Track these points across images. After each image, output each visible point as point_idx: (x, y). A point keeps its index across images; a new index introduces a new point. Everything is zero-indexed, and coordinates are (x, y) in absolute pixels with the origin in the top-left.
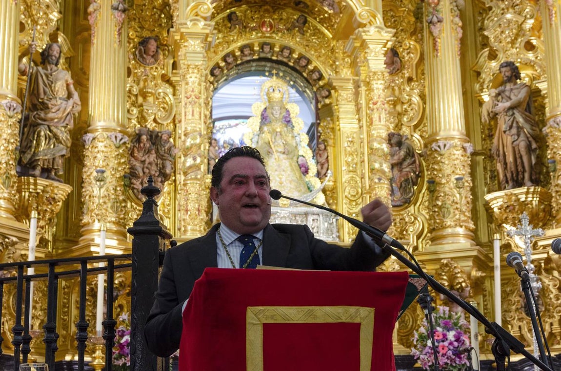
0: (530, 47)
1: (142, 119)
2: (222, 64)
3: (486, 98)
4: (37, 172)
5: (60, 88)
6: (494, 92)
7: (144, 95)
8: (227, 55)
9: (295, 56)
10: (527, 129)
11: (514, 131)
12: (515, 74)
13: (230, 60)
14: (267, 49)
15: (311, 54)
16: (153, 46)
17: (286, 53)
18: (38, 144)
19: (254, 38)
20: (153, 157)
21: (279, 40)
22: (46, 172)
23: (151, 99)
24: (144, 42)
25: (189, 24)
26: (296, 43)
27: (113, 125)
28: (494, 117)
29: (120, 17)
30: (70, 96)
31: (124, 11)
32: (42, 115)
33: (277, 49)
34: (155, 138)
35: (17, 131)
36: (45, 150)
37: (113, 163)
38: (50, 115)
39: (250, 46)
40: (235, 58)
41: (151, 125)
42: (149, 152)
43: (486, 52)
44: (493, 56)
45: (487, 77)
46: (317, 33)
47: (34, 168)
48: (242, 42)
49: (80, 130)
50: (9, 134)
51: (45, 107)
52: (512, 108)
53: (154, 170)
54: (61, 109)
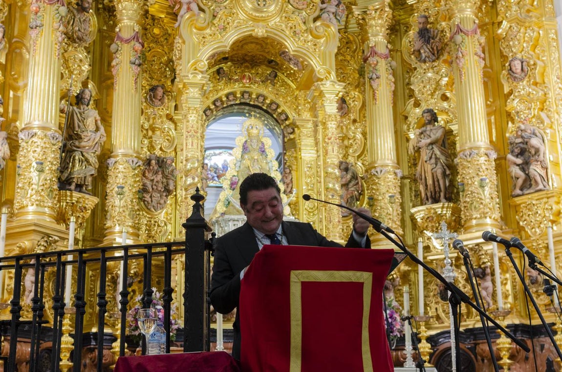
0: (445, 98)
1: (151, 148)
2: (213, 107)
3: (412, 136)
4: (73, 187)
5: (90, 123)
6: (418, 131)
7: (153, 130)
9: (268, 102)
10: (443, 159)
11: (433, 161)
12: (434, 119)
13: (218, 104)
14: (246, 96)
15: (280, 101)
16: (160, 92)
17: (261, 99)
18: (73, 166)
19: (237, 88)
20: (159, 177)
21: (256, 89)
22: (79, 187)
23: (158, 133)
24: (153, 89)
25: (190, 76)
26: (268, 92)
27: (131, 152)
28: (418, 150)
29: (136, 69)
30: (97, 129)
31: (139, 65)
32: (77, 143)
33: (254, 96)
34: (161, 163)
35: (58, 155)
36: (78, 170)
37: (130, 181)
38: (83, 144)
39: (233, 94)
41: (158, 152)
42: (156, 173)
43: (412, 101)
44: (417, 104)
45: (412, 120)
46: (285, 83)
47: (70, 184)
48: (226, 91)
49: (105, 156)
50: (53, 158)
51: (79, 138)
52: (431, 144)
53: (160, 187)
54: (91, 139)
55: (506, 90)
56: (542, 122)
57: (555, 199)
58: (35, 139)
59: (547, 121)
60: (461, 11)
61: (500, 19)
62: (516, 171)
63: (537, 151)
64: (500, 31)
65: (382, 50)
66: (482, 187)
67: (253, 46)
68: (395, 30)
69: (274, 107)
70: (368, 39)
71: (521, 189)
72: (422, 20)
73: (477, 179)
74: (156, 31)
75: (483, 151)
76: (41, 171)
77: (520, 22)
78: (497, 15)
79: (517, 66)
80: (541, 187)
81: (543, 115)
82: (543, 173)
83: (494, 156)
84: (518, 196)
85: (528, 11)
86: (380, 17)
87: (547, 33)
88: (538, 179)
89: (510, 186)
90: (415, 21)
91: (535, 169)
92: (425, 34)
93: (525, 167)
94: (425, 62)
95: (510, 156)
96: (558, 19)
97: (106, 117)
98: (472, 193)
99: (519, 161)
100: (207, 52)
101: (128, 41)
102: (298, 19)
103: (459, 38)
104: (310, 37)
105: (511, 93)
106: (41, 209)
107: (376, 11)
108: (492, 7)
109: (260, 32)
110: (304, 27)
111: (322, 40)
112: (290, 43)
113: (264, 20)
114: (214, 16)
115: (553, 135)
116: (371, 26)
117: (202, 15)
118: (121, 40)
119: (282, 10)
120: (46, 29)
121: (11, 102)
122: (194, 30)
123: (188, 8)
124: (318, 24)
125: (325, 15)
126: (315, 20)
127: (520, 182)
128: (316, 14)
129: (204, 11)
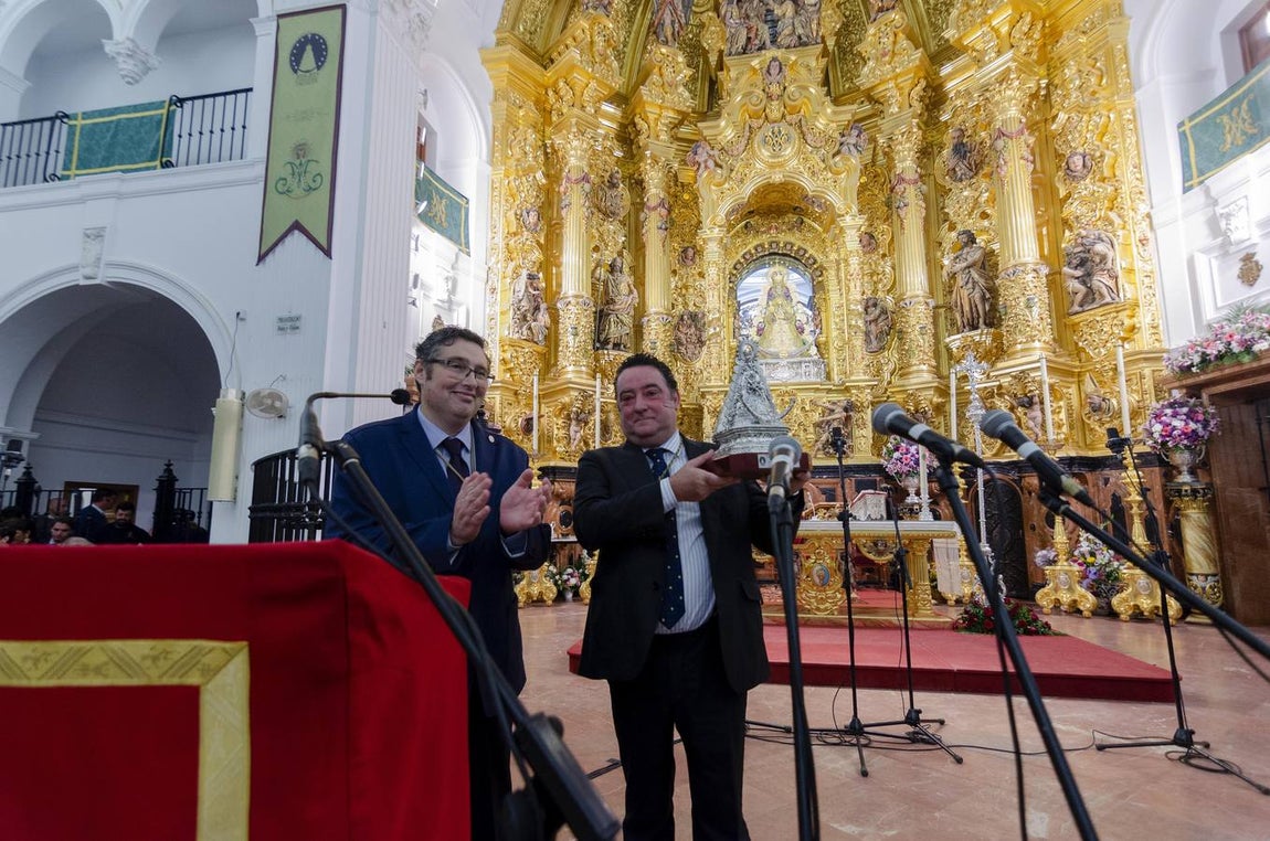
0: (985, 216)
1: (685, 304)
2: (742, 260)
3: (946, 262)
4: (610, 346)
5: (623, 288)
6: (952, 256)
7: (686, 287)
8: (745, 254)
9: (795, 248)
10: (982, 282)
11: (970, 285)
12: (972, 239)
13: (748, 257)
14: (774, 245)
15: (807, 246)
16: (690, 252)
17: (789, 247)
18: (610, 328)
19: (764, 239)
20: (693, 329)
21: (783, 238)
22: (617, 346)
23: (691, 290)
24: (685, 251)
25: (708, 232)
26: (796, 239)
27: (661, 310)
28: (953, 276)
29: (663, 233)
30: (631, 292)
31: (666, 229)
32: (611, 307)
33: (781, 245)
34: (694, 317)
35: (592, 319)
36: (614, 331)
37: (662, 336)
38: (617, 307)
39: (762, 245)
40: (752, 255)
41: (691, 308)
42: (690, 327)
43: (947, 225)
44: (952, 228)
45: (947, 245)
46: (811, 229)
47: (608, 344)
48: (755, 243)
50: (587, 323)
51: (613, 302)
52: (968, 267)
53: (694, 339)
54: (624, 300)
55: (1062, 193)
56: (1111, 223)
57: (1128, 312)
58: (570, 307)
59: (1117, 221)
60: (1004, 111)
61: (1054, 111)
62: (1075, 285)
63: (1104, 258)
64: (1054, 127)
65: (911, 175)
66: (1029, 307)
67: (775, 194)
68: (926, 153)
69: (801, 253)
70: (895, 167)
71: (1081, 306)
72: (958, 134)
73: (1023, 299)
74: (686, 197)
75: (1030, 267)
76: (576, 335)
77: (1082, 109)
78: (1052, 107)
79: (1077, 162)
80: (1108, 299)
81: (1112, 215)
82: (1111, 283)
83: (1045, 270)
84: (1077, 313)
85: (1094, 93)
86: (908, 139)
87: (1120, 114)
88: (1105, 291)
89: (1066, 304)
90: (949, 138)
91: (1100, 281)
92: (960, 150)
93: (1085, 279)
94: (961, 180)
95: (1066, 270)
96: (1138, 94)
97: (640, 282)
98: (1016, 315)
99: (1079, 273)
100: (725, 206)
101: (655, 208)
102: (815, 159)
103: (1000, 144)
104: (830, 175)
105: (1069, 196)
106: (578, 369)
107: (903, 134)
108: (1045, 101)
109: (777, 178)
110: (823, 166)
111: (843, 176)
112: (809, 185)
113: (781, 165)
114: (732, 170)
115: (1126, 237)
116: (898, 152)
117: (719, 171)
118: (649, 208)
119: (799, 152)
120: (574, 207)
121: (554, 277)
122: (713, 187)
123: (706, 167)
124: (837, 159)
125: (845, 148)
126: (834, 156)
127: (1079, 297)
128: (837, 148)
129: (721, 167)
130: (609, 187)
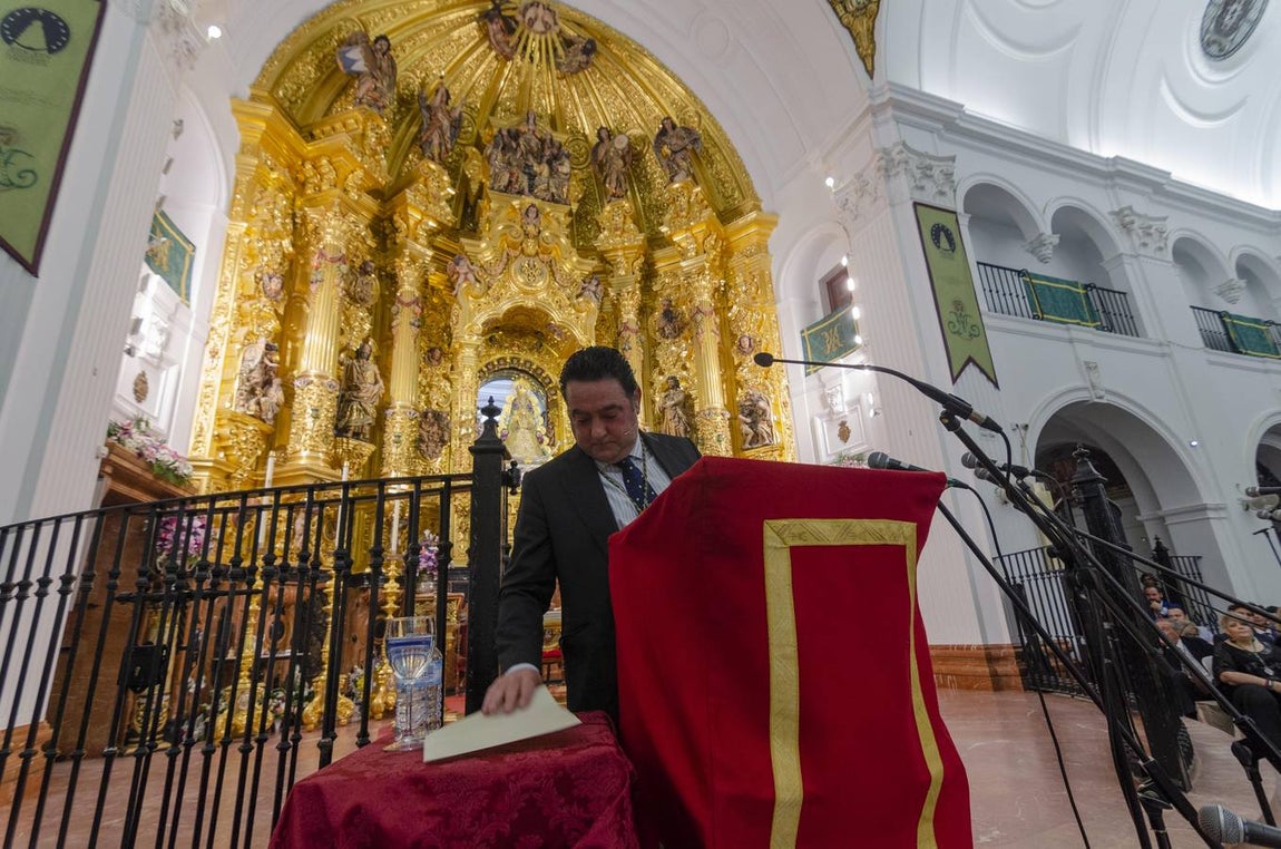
0: (684, 368)
1: (428, 402)
2: (485, 369)
3: (657, 399)
4: (350, 434)
5: (369, 376)
6: (663, 395)
7: (430, 386)
8: (489, 364)
9: (534, 367)
10: (684, 418)
11: (676, 419)
12: (676, 385)
13: (490, 367)
14: (515, 361)
15: (545, 366)
16: (438, 353)
17: (528, 365)
18: (351, 415)
19: (507, 354)
20: (436, 428)
21: (523, 356)
22: (356, 435)
23: (435, 389)
24: (432, 350)
25: (466, 337)
26: (534, 358)
27: (408, 404)
28: (663, 411)
29: (415, 330)
30: (376, 382)
31: (418, 327)
32: (355, 394)
33: (522, 362)
34: (438, 416)
35: (335, 404)
36: (355, 418)
37: (408, 430)
38: (361, 394)
39: (504, 359)
40: (494, 366)
41: (434, 407)
42: (432, 425)
43: (657, 370)
44: (661, 373)
45: (657, 386)
46: (548, 353)
47: (347, 432)
48: (499, 356)
49: (383, 407)
50: (329, 407)
51: (358, 389)
52: (675, 405)
53: (436, 438)
54: (370, 389)
55: (736, 363)
56: (767, 389)
57: (778, 452)
58: (311, 387)
59: (771, 388)
60: (700, 295)
61: (730, 304)
62: (746, 428)
63: (764, 412)
64: (730, 315)
65: (633, 326)
66: (719, 441)
67: (523, 317)
68: (643, 311)
69: (539, 372)
70: (621, 316)
71: (750, 444)
72: (667, 303)
73: (715, 435)
74: (435, 300)
75: (719, 411)
76: (316, 417)
77: (748, 307)
78: (728, 301)
79: (746, 342)
80: (767, 442)
81: (767, 382)
82: (768, 430)
83: (728, 415)
84: (748, 449)
85: (754, 298)
86: (632, 298)
87: (769, 317)
88: (766, 436)
89: (740, 442)
90: (660, 303)
91: (763, 427)
92: (669, 315)
93: (753, 425)
94: (668, 338)
95: (740, 416)
96: (778, 306)
97: (385, 373)
98: (711, 446)
99: (749, 420)
100: (481, 319)
101: (408, 305)
102: (563, 295)
103: (699, 317)
104: (573, 311)
105: (740, 364)
106: (315, 455)
107: (628, 293)
108: (723, 295)
109: (530, 304)
110: (568, 302)
111: (584, 314)
112: (556, 317)
113: (533, 293)
114: (489, 288)
115: (776, 399)
116: (624, 306)
117: (478, 285)
118: (402, 303)
119: (549, 287)
120: (326, 285)
121: (289, 352)
122: (471, 298)
123: (466, 279)
124: (581, 299)
125: (586, 293)
126: (578, 296)
127: (750, 437)
128: (579, 292)
129: (479, 282)
130: (360, 273)
